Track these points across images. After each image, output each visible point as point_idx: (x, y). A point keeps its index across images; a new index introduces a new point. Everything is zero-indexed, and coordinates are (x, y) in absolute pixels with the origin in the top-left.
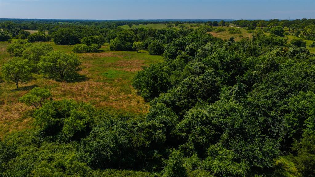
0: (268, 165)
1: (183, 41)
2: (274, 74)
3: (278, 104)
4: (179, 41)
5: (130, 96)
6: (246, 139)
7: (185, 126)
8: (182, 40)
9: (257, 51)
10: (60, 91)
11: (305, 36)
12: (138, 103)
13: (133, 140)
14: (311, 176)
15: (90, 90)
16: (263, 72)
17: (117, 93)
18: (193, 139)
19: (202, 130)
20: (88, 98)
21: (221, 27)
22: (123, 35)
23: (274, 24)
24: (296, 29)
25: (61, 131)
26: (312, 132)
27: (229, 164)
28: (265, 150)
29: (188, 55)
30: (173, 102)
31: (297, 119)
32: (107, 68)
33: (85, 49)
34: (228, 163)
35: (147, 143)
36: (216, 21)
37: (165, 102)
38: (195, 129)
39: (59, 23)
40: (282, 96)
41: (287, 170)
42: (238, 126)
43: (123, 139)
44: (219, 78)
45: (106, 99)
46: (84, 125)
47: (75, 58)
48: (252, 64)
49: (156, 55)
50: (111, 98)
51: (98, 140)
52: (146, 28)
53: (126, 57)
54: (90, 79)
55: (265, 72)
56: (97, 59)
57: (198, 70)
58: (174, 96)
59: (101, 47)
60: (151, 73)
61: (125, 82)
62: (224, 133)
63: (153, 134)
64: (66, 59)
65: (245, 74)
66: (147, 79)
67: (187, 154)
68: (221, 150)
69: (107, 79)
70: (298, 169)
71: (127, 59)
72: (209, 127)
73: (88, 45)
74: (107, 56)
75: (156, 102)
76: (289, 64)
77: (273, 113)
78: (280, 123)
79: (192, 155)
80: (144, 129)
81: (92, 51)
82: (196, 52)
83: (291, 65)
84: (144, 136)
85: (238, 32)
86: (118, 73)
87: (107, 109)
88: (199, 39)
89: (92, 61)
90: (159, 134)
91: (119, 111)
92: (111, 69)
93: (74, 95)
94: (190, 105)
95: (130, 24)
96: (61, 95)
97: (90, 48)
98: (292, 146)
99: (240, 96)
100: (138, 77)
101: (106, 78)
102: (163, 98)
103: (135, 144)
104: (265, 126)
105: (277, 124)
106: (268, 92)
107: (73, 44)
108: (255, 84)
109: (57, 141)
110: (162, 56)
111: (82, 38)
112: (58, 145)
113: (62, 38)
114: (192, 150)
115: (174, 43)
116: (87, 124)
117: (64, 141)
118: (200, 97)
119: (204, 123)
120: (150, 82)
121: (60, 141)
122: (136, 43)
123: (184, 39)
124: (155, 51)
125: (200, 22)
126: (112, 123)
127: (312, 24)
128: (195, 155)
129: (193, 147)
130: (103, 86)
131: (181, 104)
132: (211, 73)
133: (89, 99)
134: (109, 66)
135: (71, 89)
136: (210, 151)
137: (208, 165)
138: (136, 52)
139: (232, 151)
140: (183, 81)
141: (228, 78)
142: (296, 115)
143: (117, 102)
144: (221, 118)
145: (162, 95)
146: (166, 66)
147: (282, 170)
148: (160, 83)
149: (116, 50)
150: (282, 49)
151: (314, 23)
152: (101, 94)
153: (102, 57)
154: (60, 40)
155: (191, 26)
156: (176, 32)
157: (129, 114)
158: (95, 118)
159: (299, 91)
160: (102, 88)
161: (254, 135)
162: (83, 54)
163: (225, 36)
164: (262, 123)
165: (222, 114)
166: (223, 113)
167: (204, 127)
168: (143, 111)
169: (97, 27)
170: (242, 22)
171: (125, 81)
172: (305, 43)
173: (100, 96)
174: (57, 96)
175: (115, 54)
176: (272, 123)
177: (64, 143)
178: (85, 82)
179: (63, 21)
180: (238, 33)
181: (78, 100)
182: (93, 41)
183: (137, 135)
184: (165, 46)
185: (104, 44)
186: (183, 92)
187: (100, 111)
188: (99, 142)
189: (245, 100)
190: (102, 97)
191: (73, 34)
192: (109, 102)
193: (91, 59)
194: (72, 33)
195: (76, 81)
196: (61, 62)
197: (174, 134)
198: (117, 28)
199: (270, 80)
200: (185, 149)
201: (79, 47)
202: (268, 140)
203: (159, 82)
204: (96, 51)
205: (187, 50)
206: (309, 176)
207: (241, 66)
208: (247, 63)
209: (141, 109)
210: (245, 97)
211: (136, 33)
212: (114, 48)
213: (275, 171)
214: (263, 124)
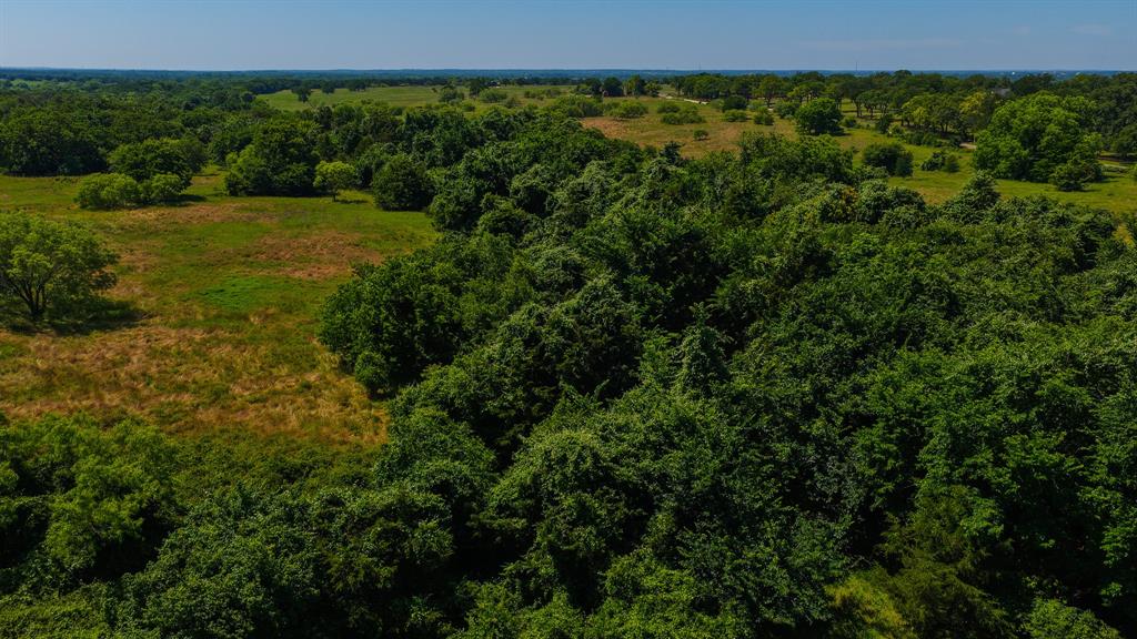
0: (809, 614)
1: (500, 161)
2: (818, 289)
3: (835, 393)
4: (485, 161)
5: (312, 377)
6: (732, 527)
7: (520, 493)
8: (499, 156)
9: (758, 197)
10: (30, 375)
11: (909, 132)
12: (344, 405)
13: (329, 566)
14: (944, 636)
15: (155, 362)
16: (779, 283)
17: (262, 369)
18: (549, 542)
19: (582, 505)
20: (148, 398)
21: (631, 101)
22: (277, 136)
23: (807, 91)
24: (878, 106)
25: (39, 548)
26: (944, 489)
27: (682, 624)
28: (799, 562)
29: (519, 211)
30: (476, 402)
31: (896, 445)
32: (220, 270)
33: (129, 192)
34: (677, 619)
35: (385, 572)
36: (614, 78)
37: (446, 403)
38: (556, 503)
39: (15, 83)
40: (846, 364)
41: (869, 620)
42: (704, 486)
43: (291, 567)
44: (633, 306)
45: (218, 395)
46: (134, 517)
47: (86, 238)
48: (742, 252)
49: (404, 209)
50: (237, 390)
51: (193, 579)
52: (364, 102)
53: (291, 222)
54: (151, 317)
55: (787, 282)
56: (175, 232)
57: (560, 276)
58: (477, 378)
59: (190, 184)
60: (388, 290)
61: (289, 323)
62: (660, 511)
63: (405, 537)
64: (47, 243)
65: (722, 286)
66: (372, 313)
67: (534, 595)
68: (651, 574)
69: (219, 316)
70: (905, 617)
71: (296, 231)
72: (607, 493)
73: (139, 178)
74: (216, 220)
75: (411, 402)
76: (863, 251)
77: (817, 427)
78: (841, 460)
79: (549, 598)
80: (371, 523)
81: (154, 199)
82: (549, 198)
83: (870, 254)
84: (371, 546)
85: (691, 116)
86: (262, 287)
87: (226, 436)
88: (559, 150)
89: (157, 242)
90: (430, 536)
91: (272, 441)
92: (233, 271)
93: (91, 388)
94: (535, 409)
95: (302, 87)
96: (34, 389)
97: (148, 189)
98: (883, 540)
99: (709, 372)
100: (341, 305)
101: (215, 312)
102: (437, 389)
103: (337, 580)
104: (793, 474)
105: (833, 465)
106: (799, 353)
107: (77, 172)
108: (755, 325)
109: (24, 587)
110: (428, 213)
111: (112, 148)
112: (30, 604)
113: (28, 151)
114: (549, 580)
115: (469, 168)
116: (147, 512)
117: (54, 585)
118: (570, 379)
119: (587, 482)
120: (386, 324)
121: (35, 589)
122: (326, 167)
123: (505, 151)
124: (399, 196)
125: (558, 79)
126: (248, 503)
127: (927, 90)
128: (560, 598)
129: (551, 571)
130: (204, 342)
131: (502, 408)
132: (605, 288)
133: (153, 401)
134: (224, 261)
135: (74, 361)
136: (615, 582)
137: (610, 633)
138: (327, 200)
139: (690, 575)
140: (506, 323)
141: (666, 303)
142: (891, 433)
143: (264, 406)
144: (645, 456)
145: (434, 377)
146: (441, 261)
147: (855, 622)
148: (423, 327)
149: (251, 194)
150: (839, 192)
151: (932, 86)
152: (198, 375)
153: (195, 222)
154: (22, 156)
155: (527, 95)
156: (473, 123)
157: (313, 454)
158: (179, 479)
159: (898, 346)
160: (201, 352)
161: (761, 511)
162: (118, 213)
163: (648, 133)
164: (784, 464)
165: (648, 442)
166: (653, 438)
167: (587, 496)
168: (366, 438)
169: (172, 99)
170: (703, 81)
171: (292, 318)
172: (908, 157)
173: (193, 386)
174: (16, 395)
175: (246, 209)
176: (817, 460)
177: (56, 595)
178: (132, 332)
179: (30, 75)
180: (692, 122)
181: (106, 406)
182: (159, 160)
183: (345, 544)
184: (437, 175)
185: (203, 169)
186: (507, 364)
187: (199, 448)
188: (197, 590)
189: (724, 386)
190: (202, 392)
191: (76, 132)
192: (230, 407)
193: (156, 233)
194: (68, 127)
195: (97, 328)
196: (29, 257)
197: (482, 526)
198: (253, 104)
199: (804, 309)
200: (524, 577)
201: (103, 187)
202: (805, 526)
203: (421, 322)
204: (172, 199)
205: (517, 192)
206: (941, 634)
207: (707, 260)
208: (725, 251)
209: (355, 429)
210: (725, 377)
211: (327, 127)
212: (241, 186)
213: (832, 629)
214: (789, 465)
